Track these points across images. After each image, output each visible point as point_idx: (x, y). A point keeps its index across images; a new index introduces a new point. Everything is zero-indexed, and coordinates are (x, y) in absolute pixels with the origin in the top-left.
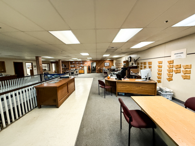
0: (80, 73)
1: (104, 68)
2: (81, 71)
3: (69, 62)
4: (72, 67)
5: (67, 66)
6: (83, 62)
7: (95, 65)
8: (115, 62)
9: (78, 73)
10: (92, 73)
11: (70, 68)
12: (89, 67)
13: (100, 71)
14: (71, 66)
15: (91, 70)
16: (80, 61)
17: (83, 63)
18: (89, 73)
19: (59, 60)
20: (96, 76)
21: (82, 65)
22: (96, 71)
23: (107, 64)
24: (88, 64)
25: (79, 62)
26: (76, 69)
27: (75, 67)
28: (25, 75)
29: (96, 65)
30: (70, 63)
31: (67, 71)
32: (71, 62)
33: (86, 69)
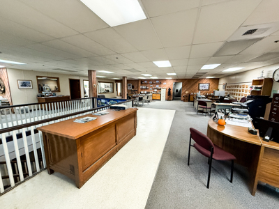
0: (153, 100)
1: (199, 94)
2: (155, 97)
3: (138, 80)
4: (142, 89)
5: (135, 87)
6: (161, 81)
7: (180, 86)
8: (222, 82)
9: (150, 98)
10: (173, 100)
11: (140, 90)
12: (170, 89)
13: (189, 98)
14: (141, 87)
15: (173, 96)
16: (156, 80)
17: (160, 84)
18: (168, 99)
19: (124, 77)
20: (181, 108)
21: (157, 86)
22: (182, 98)
23: (204, 85)
24: (169, 84)
25: (153, 82)
26: (148, 93)
27: (147, 89)
28: (82, 97)
29: (183, 87)
30: (140, 82)
31: (134, 95)
32: (142, 81)
33: (164, 93)
